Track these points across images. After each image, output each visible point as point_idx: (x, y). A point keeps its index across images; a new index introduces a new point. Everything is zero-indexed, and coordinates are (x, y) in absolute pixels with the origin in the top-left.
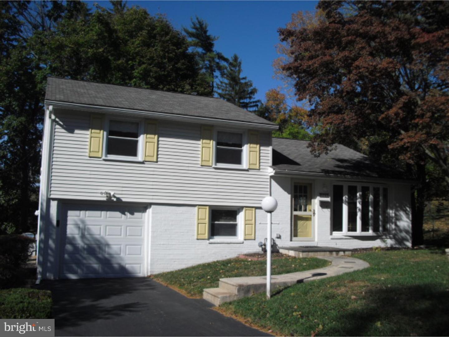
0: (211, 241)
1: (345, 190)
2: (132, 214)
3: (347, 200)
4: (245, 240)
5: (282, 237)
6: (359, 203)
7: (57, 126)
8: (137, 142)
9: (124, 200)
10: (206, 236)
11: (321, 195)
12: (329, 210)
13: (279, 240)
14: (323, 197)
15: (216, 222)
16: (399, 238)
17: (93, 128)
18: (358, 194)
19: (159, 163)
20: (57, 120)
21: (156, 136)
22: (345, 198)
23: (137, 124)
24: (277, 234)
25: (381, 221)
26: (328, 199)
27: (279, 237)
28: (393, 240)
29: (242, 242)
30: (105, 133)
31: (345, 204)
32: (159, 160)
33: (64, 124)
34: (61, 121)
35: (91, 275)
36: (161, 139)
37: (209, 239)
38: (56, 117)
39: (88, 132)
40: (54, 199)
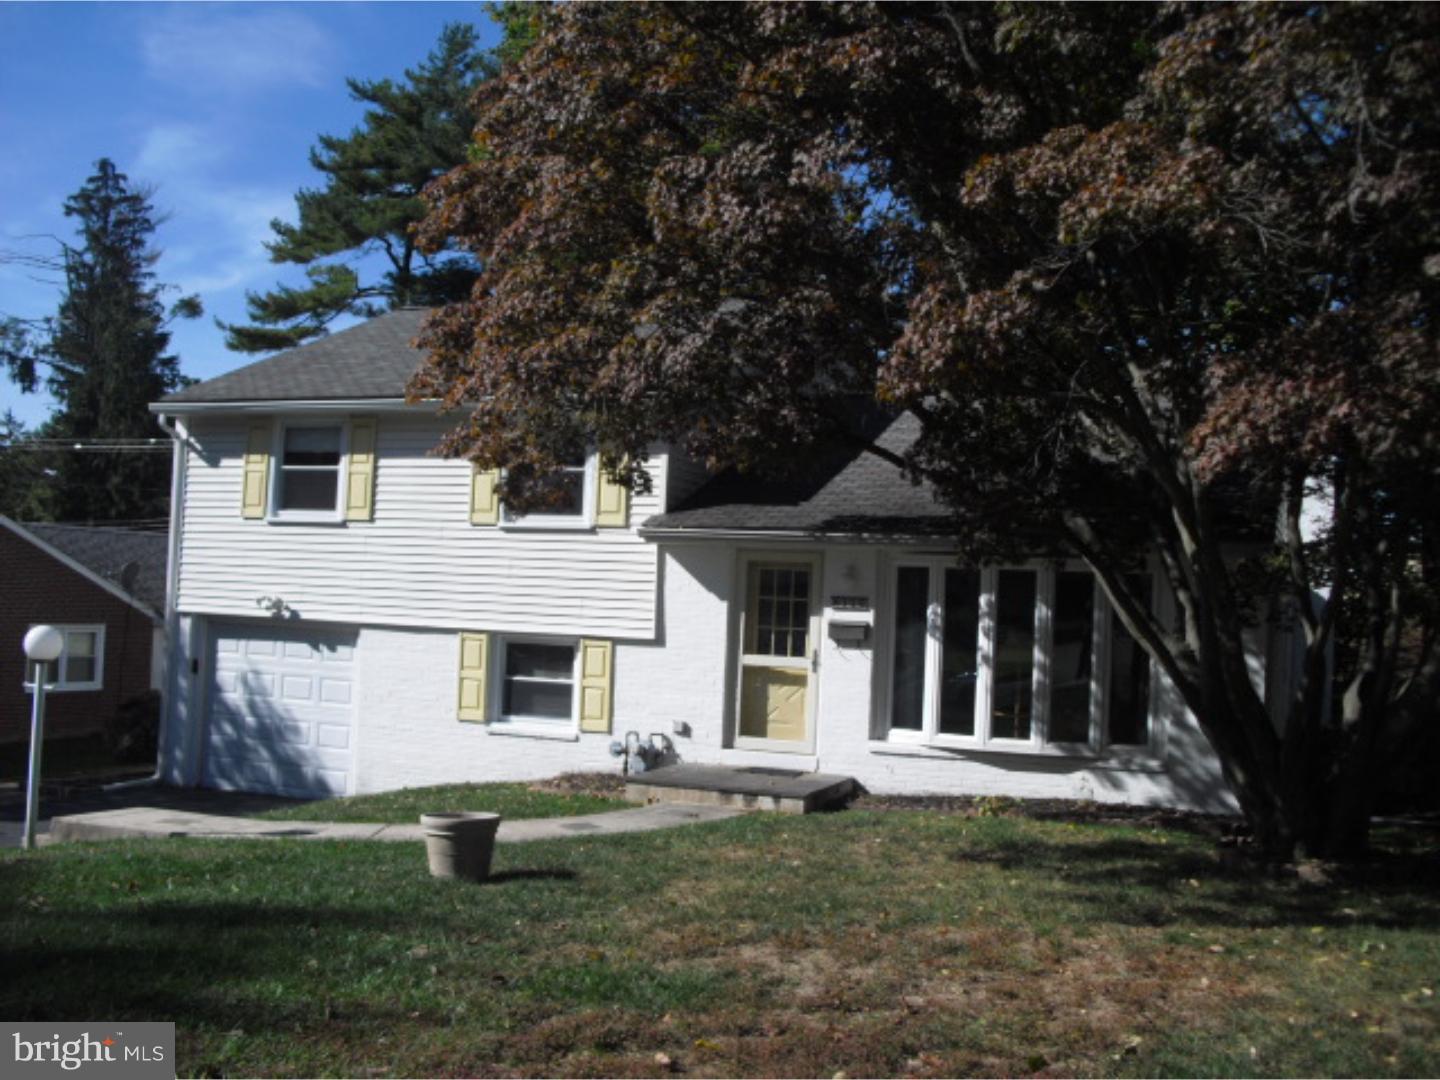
0: (496, 726)
1: (936, 584)
2: (332, 649)
3: (939, 622)
4: (584, 732)
5: (695, 733)
6: (987, 635)
7: (193, 455)
8: (334, 475)
9: (304, 616)
10: (479, 714)
11: (839, 602)
12: (868, 653)
13: (686, 740)
14: (844, 609)
15: (517, 678)
16: (1196, 777)
17: (250, 451)
18: (983, 600)
19: (378, 523)
20: (192, 440)
21: (371, 457)
22: (934, 612)
23: (336, 430)
24: (675, 723)
25: (1097, 704)
26: (867, 617)
27: (686, 731)
28: (1165, 780)
29: (573, 737)
30: (273, 460)
31: (933, 635)
32: (378, 515)
33: (205, 449)
34: (199, 441)
35: (260, 788)
36: (383, 462)
37: (488, 720)
38: (191, 433)
39: (240, 462)
40: (186, 614)
